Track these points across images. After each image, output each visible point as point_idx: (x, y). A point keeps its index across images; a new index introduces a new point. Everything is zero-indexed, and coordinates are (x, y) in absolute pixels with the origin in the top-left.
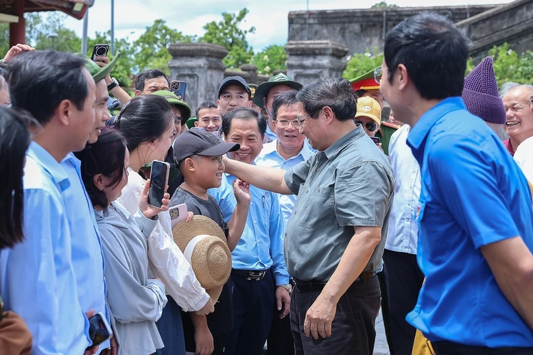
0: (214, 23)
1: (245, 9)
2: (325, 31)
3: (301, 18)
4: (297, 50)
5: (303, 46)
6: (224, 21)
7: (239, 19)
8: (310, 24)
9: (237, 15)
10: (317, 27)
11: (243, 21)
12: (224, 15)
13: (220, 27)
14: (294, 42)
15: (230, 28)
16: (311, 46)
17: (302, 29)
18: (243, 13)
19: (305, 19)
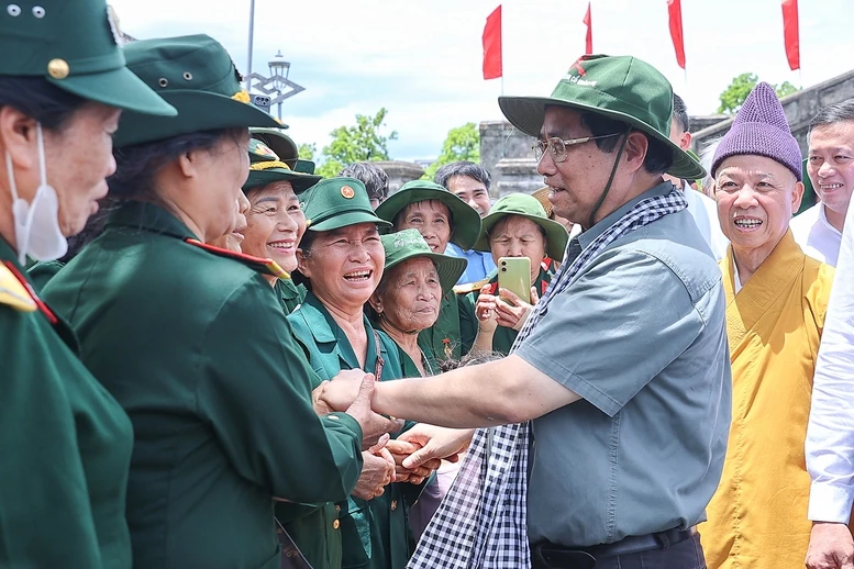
0: (344, 129)
1: (383, 109)
2: (524, 145)
3: (496, 130)
4: (512, 169)
5: (518, 165)
6: (357, 126)
7: (377, 123)
8: (506, 137)
9: (374, 116)
10: (515, 140)
11: (381, 126)
12: (359, 118)
13: (352, 134)
14: (507, 160)
15: (364, 135)
16: (528, 165)
17: (497, 143)
18: (381, 116)
19: (500, 131)
